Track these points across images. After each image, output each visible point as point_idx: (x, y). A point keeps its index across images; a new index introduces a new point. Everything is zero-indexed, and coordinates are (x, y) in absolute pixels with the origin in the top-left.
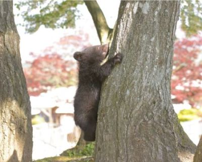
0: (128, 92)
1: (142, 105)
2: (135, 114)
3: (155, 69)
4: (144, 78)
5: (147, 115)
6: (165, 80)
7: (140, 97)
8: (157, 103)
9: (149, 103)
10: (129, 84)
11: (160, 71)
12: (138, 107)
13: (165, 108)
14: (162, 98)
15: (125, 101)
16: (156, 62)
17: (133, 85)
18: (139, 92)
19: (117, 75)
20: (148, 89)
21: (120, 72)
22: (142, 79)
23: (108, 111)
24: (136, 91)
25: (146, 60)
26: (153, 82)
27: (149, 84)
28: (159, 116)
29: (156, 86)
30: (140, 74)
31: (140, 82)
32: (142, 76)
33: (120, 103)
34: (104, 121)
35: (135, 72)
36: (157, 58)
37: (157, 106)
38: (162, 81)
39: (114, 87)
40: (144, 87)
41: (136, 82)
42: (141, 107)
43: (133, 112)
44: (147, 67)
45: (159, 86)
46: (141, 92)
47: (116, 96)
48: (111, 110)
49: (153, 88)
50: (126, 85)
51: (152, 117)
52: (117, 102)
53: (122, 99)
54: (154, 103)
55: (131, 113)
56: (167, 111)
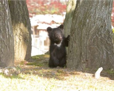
0: (88, 20)
1: (95, 28)
2: (91, 32)
3: (103, 8)
4: (97, 13)
5: (98, 34)
6: (108, 14)
7: (94, 23)
8: (103, 27)
9: (99, 27)
10: (88, 16)
11: (106, 9)
12: (93, 29)
13: (108, 30)
14: (107, 25)
15: (86, 25)
16: (104, 4)
17: (91, 16)
18: (94, 20)
19: (82, 11)
20: (99, 19)
21: (84, 9)
22: (96, 13)
23: (76, 30)
24: (92, 20)
25: (98, 3)
26: (102, 15)
27: (100, 16)
28: (104, 34)
29: (104, 17)
30: (94, 11)
31: (95, 15)
32: (96, 11)
33: (83, 26)
34: (74, 36)
35: (92, 10)
36: (105, 2)
37: (104, 29)
38: (107, 15)
39: (80, 17)
40: (97, 18)
41: (92, 15)
42: (94, 29)
43: (90, 32)
44: (99, 7)
45: (105, 18)
46: (95, 20)
47: (81, 23)
48: (78, 30)
49: (102, 19)
50: (87, 17)
51: (101, 35)
52: (81, 26)
53: (84, 24)
54: (102, 27)
55: (89, 32)
56: (109, 31)
